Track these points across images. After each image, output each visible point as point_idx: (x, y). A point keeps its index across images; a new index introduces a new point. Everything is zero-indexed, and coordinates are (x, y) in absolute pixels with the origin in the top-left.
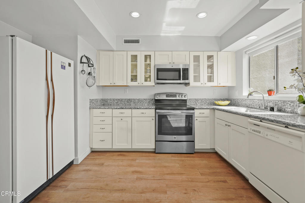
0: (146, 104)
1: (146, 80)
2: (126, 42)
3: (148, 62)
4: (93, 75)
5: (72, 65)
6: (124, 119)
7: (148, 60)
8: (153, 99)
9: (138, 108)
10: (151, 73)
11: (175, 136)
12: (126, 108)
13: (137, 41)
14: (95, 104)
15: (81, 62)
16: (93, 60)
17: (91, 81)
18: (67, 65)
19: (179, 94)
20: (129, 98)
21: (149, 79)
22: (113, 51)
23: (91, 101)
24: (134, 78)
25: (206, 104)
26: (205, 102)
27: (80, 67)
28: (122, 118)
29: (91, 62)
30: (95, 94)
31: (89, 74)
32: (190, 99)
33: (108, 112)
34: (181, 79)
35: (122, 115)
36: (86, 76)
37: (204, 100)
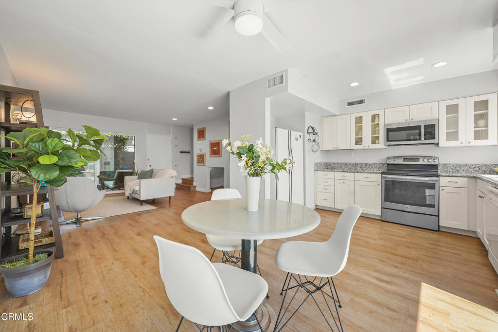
0: (375, 169)
1: (373, 142)
2: (350, 104)
3: (376, 122)
4: (317, 142)
5: (302, 137)
6: (346, 182)
7: (377, 118)
8: (384, 164)
9: (361, 172)
10: (380, 133)
11: (408, 206)
12: (348, 172)
13: (362, 102)
14: (319, 167)
15: (308, 133)
16: (317, 130)
17: (315, 147)
18: (298, 137)
19: (424, 157)
20: (354, 162)
21: (377, 141)
22: (335, 115)
23: (316, 164)
24: (359, 141)
25: (480, 172)
26: (476, 169)
27: (307, 136)
28: (344, 181)
29: (316, 132)
30: (319, 158)
31: (314, 141)
32: (445, 164)
33: (330, 174)
34: (423, 139)
35: (345, 178)
36: (312, 143)
37: (475, 166)
